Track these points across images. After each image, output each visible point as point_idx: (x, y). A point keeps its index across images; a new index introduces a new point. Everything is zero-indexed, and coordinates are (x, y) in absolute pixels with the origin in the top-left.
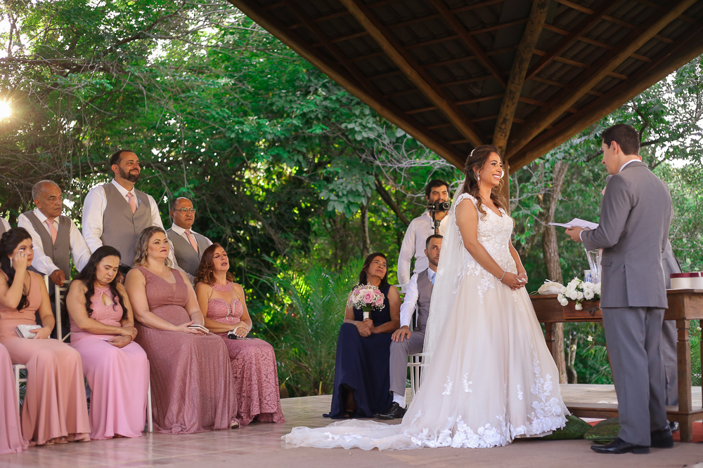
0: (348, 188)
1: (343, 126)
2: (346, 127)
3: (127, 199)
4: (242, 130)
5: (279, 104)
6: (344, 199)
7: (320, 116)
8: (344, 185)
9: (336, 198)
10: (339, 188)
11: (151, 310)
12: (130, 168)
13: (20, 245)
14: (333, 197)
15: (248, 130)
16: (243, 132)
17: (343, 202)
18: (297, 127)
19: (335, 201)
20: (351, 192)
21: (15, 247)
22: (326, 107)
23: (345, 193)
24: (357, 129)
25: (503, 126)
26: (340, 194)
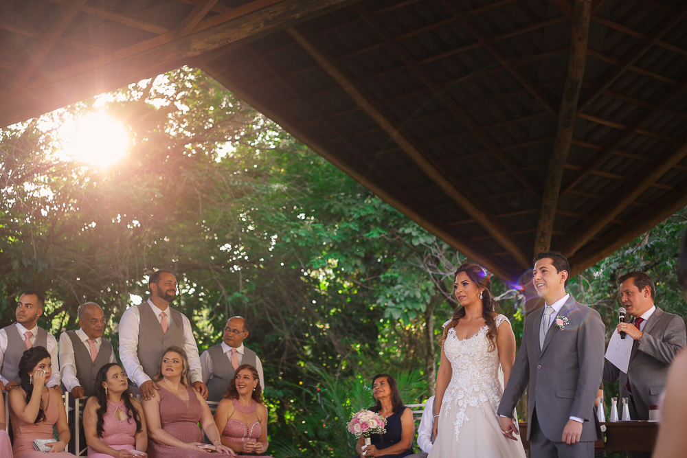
0: (406, 293)
1: (401, 230)
2: (403, 231)
3: (159, 319)
4: (297, 235)
5: (337, 207)
6: (402, 306)
7: (379, 220)
8: (402, 290)
9: (393, 305)
10: (397, 294)
11: (163, 426)
12: (168, 288)
13: (39, 364)
14: (390, 303)
15: (303, 235)
16: (299, 237)
17: (401, 309)
18: (353, 231)
19: (392, 307)
20: (408, 298)
21: (35, 365)
22: (385, 211)
23: (403, 299)
24: (414, 234)
25: (542, 240)
26: (398, 300)
